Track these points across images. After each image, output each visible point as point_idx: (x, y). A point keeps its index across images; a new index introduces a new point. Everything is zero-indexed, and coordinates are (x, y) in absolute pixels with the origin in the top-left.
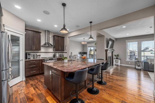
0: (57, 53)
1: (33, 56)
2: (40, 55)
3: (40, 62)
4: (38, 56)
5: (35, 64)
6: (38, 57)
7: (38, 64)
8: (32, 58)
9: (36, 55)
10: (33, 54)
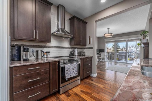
0: (76, 50)
1: (35, 54)
2: (49, 52)
3: (51, 67)
4: (44, 53)
5: (39, 74)
6: (45, 56)
7: (46, 73)
8: (32, 59)
9: (42, 51)
10: (35, 49)
